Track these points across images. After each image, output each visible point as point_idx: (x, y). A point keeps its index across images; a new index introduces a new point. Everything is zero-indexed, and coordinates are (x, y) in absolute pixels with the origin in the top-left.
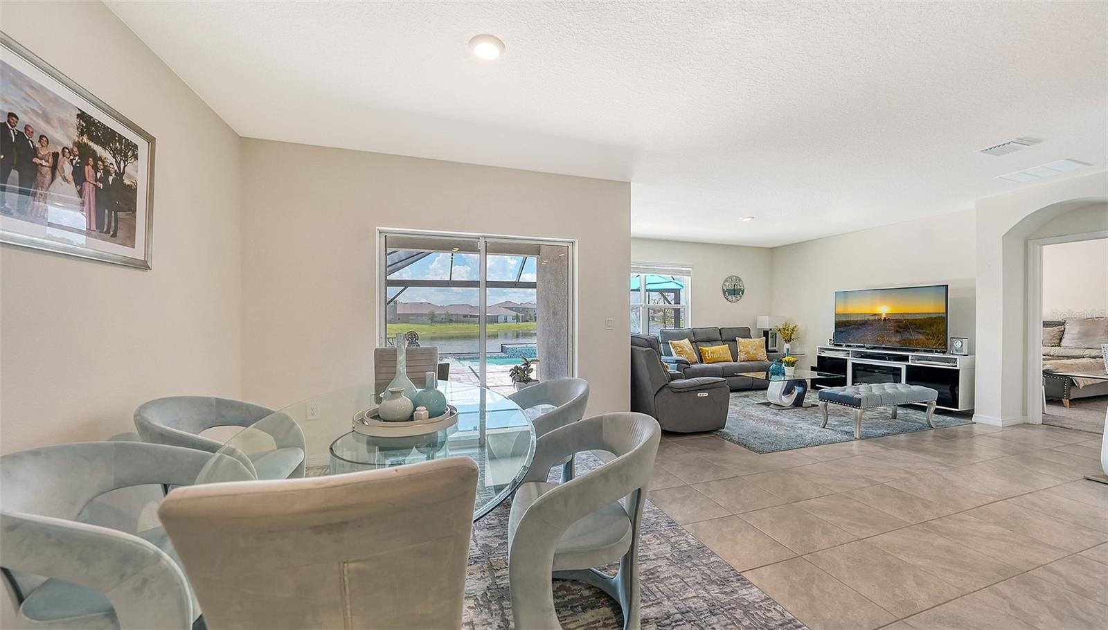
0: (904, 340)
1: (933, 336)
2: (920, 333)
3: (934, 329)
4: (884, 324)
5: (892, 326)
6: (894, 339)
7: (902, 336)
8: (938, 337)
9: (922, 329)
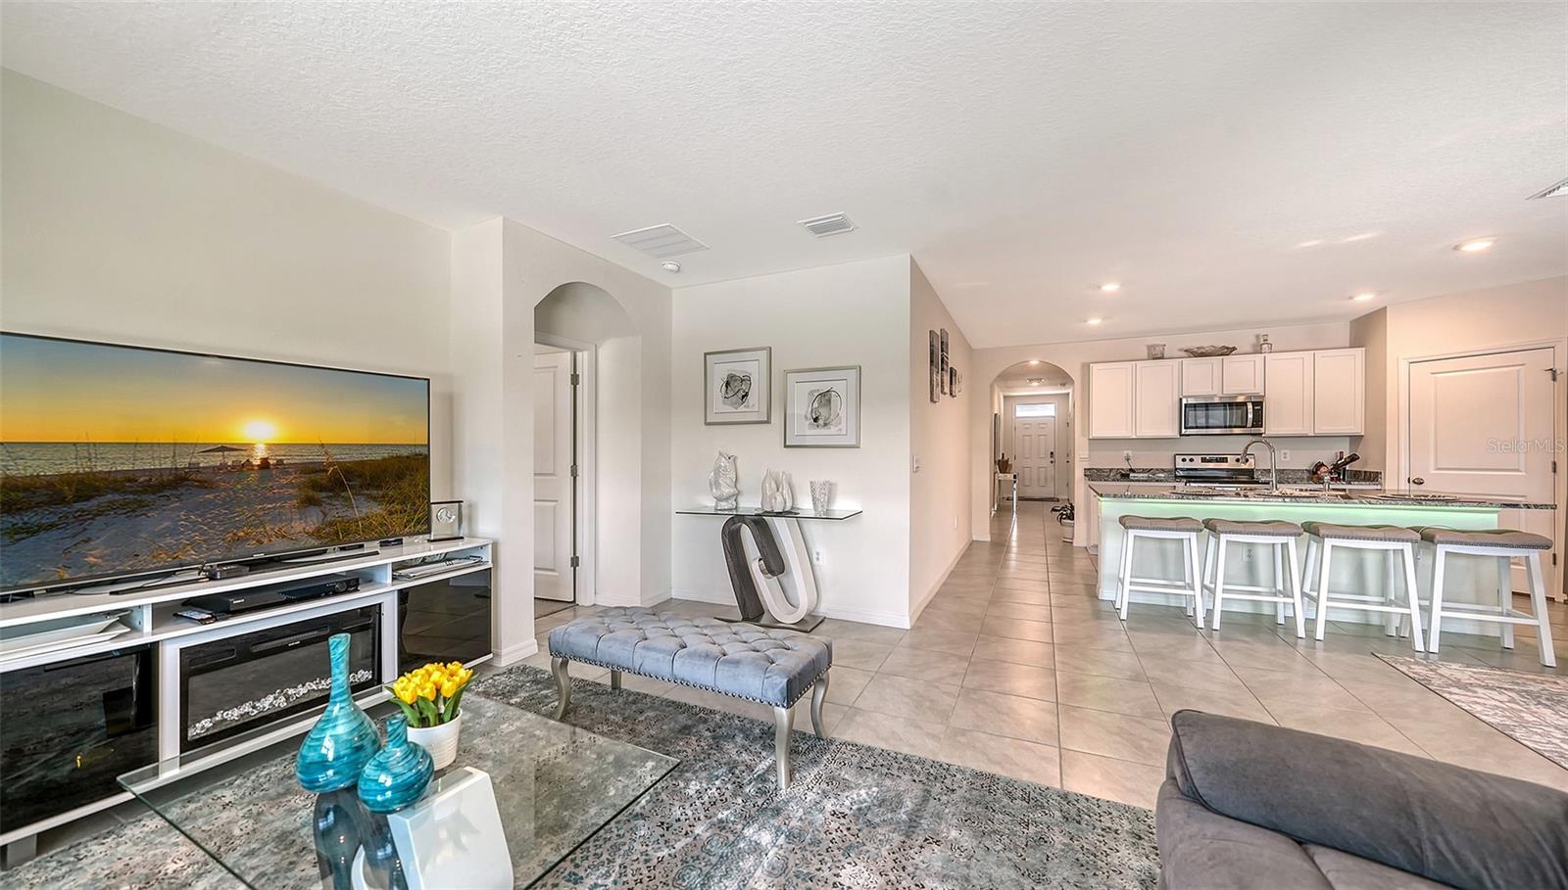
0: (331, 524)
1: (403, 503)
2: (375, 499)
3: (404, 484)
4: (261, 480)
5: (291, 485)
6: (298, 526)
7: (325, 515)
8: (414, 504)
9: (379, 487)
